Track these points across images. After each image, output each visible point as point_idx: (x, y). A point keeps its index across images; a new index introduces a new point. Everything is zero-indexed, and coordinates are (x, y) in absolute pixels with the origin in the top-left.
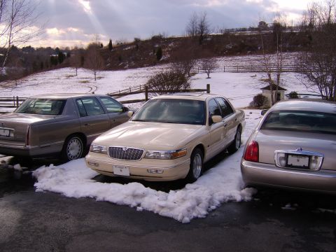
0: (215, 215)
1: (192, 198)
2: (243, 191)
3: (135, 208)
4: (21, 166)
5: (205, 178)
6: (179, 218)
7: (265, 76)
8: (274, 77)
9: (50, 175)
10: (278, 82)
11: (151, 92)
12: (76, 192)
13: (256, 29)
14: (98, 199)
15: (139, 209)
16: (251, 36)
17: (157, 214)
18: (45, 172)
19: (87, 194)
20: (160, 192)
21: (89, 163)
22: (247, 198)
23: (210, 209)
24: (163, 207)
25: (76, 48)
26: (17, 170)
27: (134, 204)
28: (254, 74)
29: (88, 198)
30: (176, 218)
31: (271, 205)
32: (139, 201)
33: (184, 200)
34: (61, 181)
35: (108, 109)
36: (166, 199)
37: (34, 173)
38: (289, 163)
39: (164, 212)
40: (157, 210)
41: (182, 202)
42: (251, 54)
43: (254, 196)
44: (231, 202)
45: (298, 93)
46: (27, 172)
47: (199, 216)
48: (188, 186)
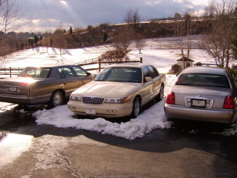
0: (149, 136)
1: (135, 126)
2: (166, 123)
3: (100, 133)
4: (25, 111)
5: (142, 116)
6: (128, 138)
7: (180, 52)
8: (185, 52)
9: (45, 115)
10: (188, 56)
11: (103, 63)
12: (62, 124)
13: (173, 19)
14: (77, 128)
15: (103, 133)
16: (169, 24)
17: (114, 136)
18: (41, 113)
19: (70, 126)
20: (115, 123)
21: (70, 107)
22: (168, 127)
23: (146, 133)
24: (117, 132)
25: (46, 33)
26: (22, 113)
27: (99, 130)
28: (172, 50)
29: (71, 128)
30: (126, 138)
31: (183, 130)
32: (103, 129)
33: (130, 127)
34: (52, 118)
35: (78, 74)
36: (119, 127)
37: (34, 114)
38: (193, 105)
39: (118, 135)
40: (114, 133)
41: (129, 129)
42: (169, 36)
43: (172, 126)
44: (158, 129)
45: (202, 63)
46: (29, 114)
47: (140, 137)
48: (132, 120)
